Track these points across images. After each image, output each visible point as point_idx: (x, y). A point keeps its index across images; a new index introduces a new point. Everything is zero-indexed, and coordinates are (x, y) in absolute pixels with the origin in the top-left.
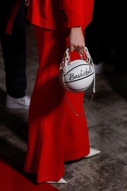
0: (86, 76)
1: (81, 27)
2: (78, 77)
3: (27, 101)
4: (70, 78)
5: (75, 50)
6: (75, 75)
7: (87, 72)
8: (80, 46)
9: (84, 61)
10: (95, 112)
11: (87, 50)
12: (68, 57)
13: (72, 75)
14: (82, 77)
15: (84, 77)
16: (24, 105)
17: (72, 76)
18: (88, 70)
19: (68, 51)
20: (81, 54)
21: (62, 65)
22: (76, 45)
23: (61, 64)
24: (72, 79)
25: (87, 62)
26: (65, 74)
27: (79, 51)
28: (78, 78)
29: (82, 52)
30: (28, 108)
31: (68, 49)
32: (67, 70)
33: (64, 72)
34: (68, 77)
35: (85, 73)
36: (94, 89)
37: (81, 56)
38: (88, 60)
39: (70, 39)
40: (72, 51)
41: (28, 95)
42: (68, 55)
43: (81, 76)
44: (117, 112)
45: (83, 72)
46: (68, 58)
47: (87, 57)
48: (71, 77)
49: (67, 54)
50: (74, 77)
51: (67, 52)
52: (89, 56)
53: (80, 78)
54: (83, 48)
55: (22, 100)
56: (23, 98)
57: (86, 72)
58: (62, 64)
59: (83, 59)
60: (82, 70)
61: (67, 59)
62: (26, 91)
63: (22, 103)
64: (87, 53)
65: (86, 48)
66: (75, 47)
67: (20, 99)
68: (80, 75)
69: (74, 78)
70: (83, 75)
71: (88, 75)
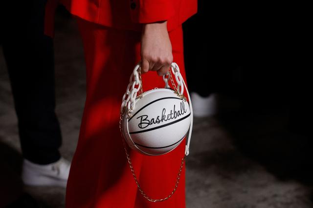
0: (174, 120)
1: (165, 23)
2: (156, 121)
3: (64, 169)
4: (141, 123)
5: (152, 68)
6: (150, 119)
7: (175, 112)
8: (163, 60)
9: (170, 91)
10: (202, 193)
11: (178, 69)
12: (138, 81)
13: (144, 118)
14: (164, 123)
15: (168, 122)
16: (57, 179)
17: (145, 120)
18: (178, 109)
19: (138, 70)
20: (166, 77)
21: (126, 99)
22: (155, 58)
23: (124, 96)
24: (143, 125)
25: (176, 92)
26: (131, 115)
27: (159, 70)
28: (157, 125)
29: (168, 74)
30: (65, 184)
31: (138, 67)
32: (135, 108)
33: (130, 113)
34: (136, 121)
35: (171, 114)
36: (187, 147)
37: (166, 80)
38: (178, 90)
39: (143, 46)
40: (146, 70)
41: (66, 158)
42: (137, 77)
43: (162, 120)
44: (246, 192)
45: (167, 113)
46: (137, 84)
47: (177, 84)
48: (143, 122)
49: (135, 76)
50: (148, 122)
51: (136, 73)
52: (181, 82)
53: (161, 124)
54: (168, 64)
55: (53, 169)
56: (56, 165)
57: (173, 112)
58: (127, 96)
59: (169, 87)
60: (164, 109)
61: (136, 87)
62: (62, 150)
63: (54, 174)
64: (178, 75)
65: (174, 65)
66: (151, 61)
67: (49, 167)
68: (160, 118)
69: (149, 124)
70: (168, 119)
71: (178, 118)
